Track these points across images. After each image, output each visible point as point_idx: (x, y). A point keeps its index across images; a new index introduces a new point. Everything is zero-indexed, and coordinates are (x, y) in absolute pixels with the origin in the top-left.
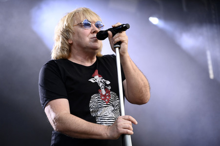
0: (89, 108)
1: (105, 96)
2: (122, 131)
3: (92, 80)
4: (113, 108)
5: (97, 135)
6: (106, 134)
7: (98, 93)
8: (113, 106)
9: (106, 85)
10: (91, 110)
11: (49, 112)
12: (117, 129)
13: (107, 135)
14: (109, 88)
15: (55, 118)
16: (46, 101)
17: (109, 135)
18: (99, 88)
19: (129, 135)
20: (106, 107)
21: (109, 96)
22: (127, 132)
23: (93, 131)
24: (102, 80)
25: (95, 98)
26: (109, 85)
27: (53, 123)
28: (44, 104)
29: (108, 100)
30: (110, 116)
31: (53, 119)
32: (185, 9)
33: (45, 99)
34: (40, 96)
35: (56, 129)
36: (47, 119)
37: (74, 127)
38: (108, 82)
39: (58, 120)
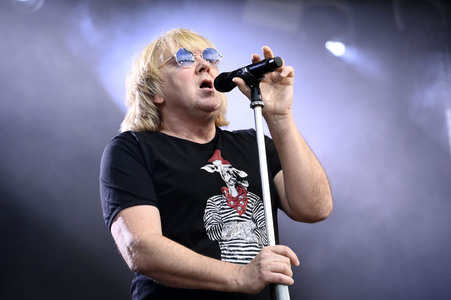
0: (203, 223)
1: (236, 200)
2: (270, 276)
3: (207, 168)
4: (254, 225)
5: (216, 281)
6: (236, 281)
7: (220, 193)
8: (255, 221)
9: (239, 178)
10: (208, 228)
11: (120, 231)
12: (260, 272)
13: (238, 284)
14: (246, 185)
15: (132, 244)
16: (113, 210)
17: (241, 283)
18: (224, 184)
19: (285, 284)
20: (238, 221)
21: (245, 200)
22: (281, 280)
23: (209, 274)
24: (231, 170)
25: (214, 203)
26: (245, 179)
27: (127, 253)
28: (108, 218)
29: (243, 207)
30: (248, 239)
31: (128, 244)
32: (399, 24)
33: (111, 207)
34: (103, 203)
35: (134, 267)
36: (115, 247)
37: (171, 262)
38: (243, 174)
39: (138, 247)
